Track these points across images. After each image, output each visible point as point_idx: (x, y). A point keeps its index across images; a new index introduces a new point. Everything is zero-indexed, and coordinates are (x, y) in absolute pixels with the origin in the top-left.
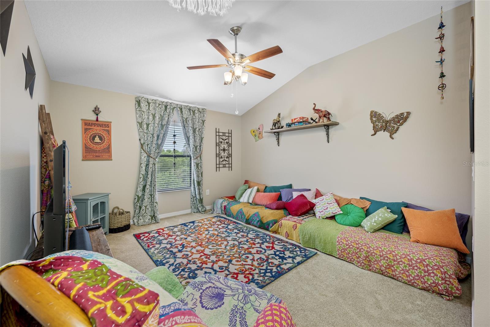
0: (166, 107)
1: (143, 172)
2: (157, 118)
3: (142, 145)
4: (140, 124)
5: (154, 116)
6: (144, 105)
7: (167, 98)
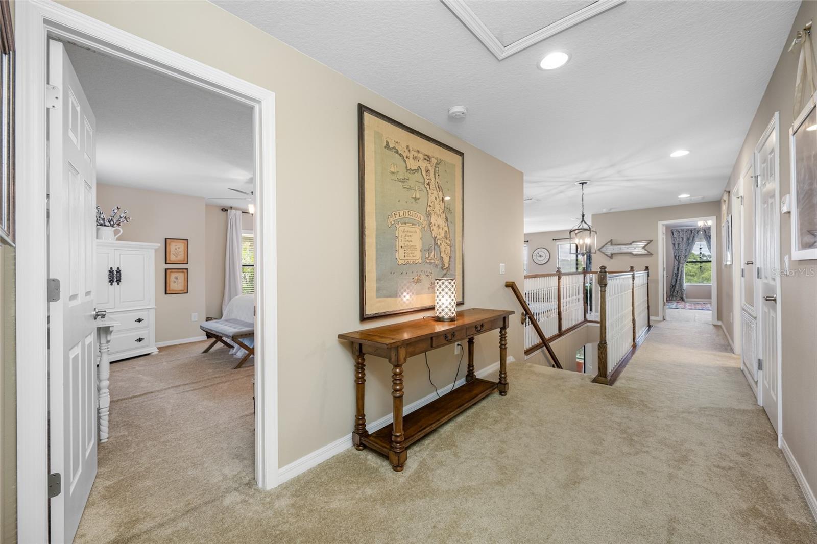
0: (691, 231)
1: (676, 272)
2: (685, 239)
3: (675, 256)
4: (674, 245)
5: (683, 238)
6: (676, 234)
7: (692, 226)
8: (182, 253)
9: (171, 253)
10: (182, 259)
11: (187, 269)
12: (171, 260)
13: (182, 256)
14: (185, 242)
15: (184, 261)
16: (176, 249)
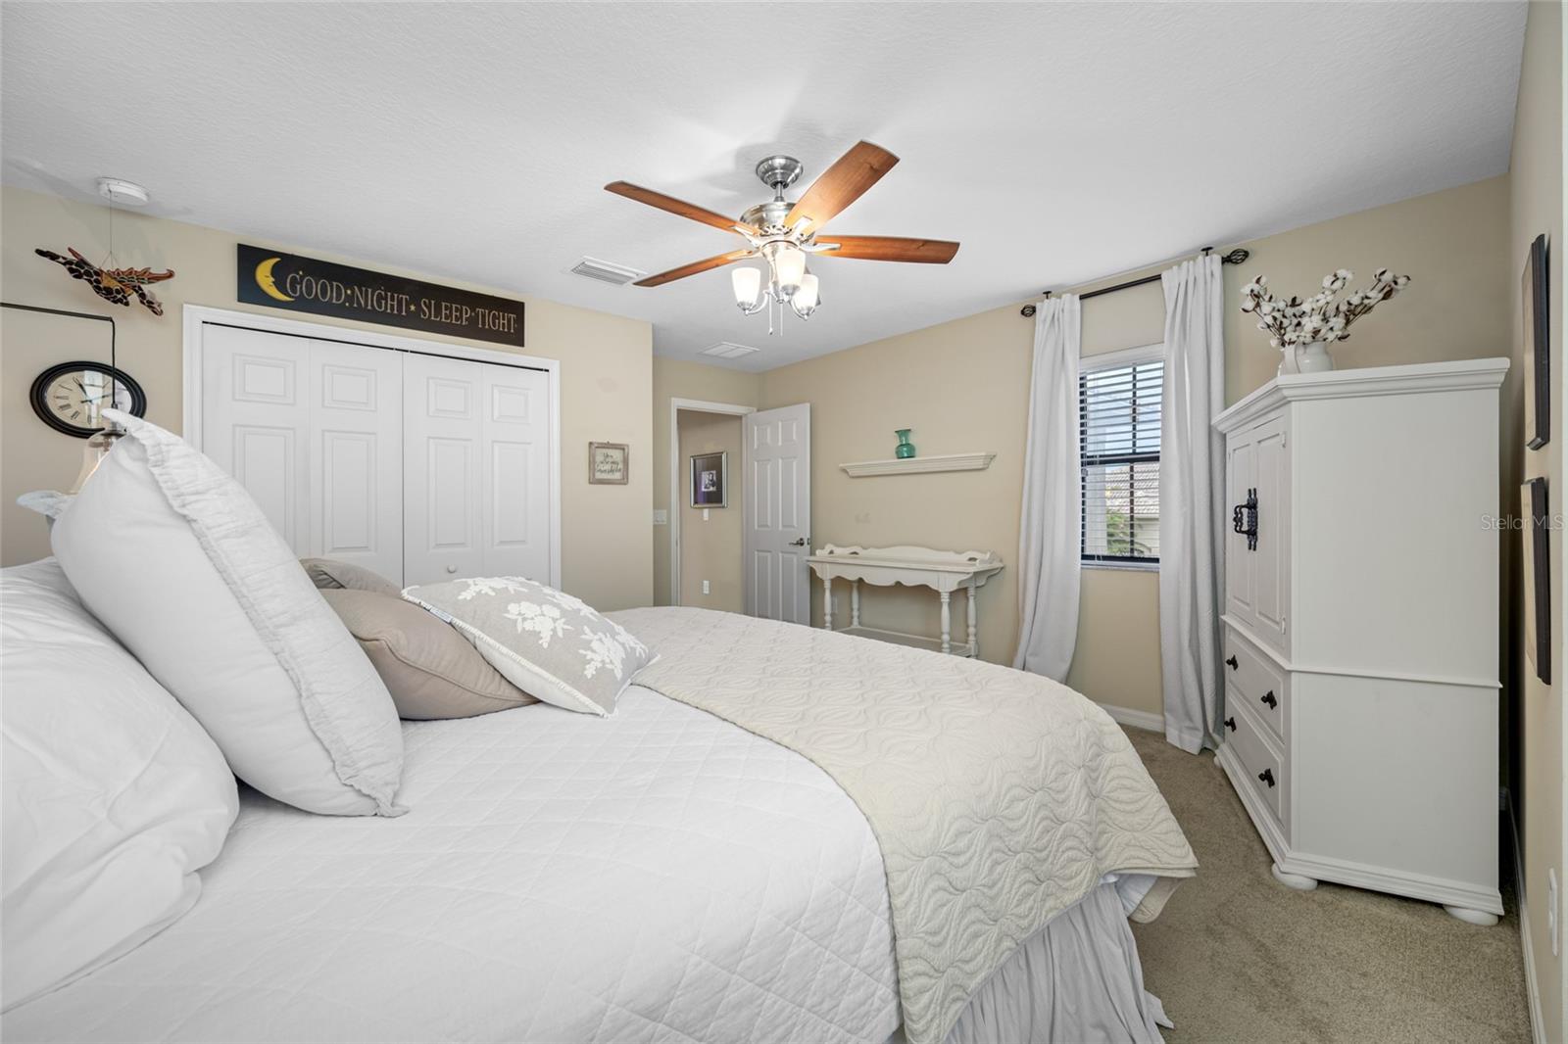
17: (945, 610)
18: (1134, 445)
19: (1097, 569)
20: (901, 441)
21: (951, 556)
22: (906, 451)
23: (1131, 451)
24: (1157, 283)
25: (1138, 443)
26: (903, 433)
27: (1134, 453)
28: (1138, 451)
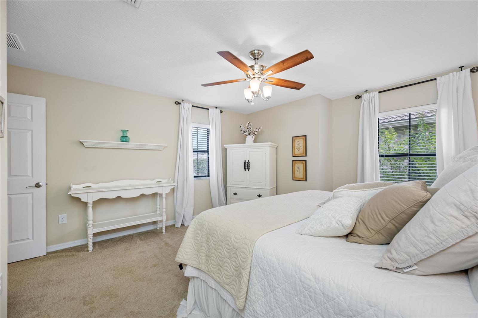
8: (302, 147)
9: (296, 148)
10: (302, 152)
11: (306, 161)
12: (295, 153)
13: (302, 150)
14: (304, 137)
15: (303, 154)
16: (298, 144)
17: (164, 200)
18: (197, 148)
19: (197, 180)
20: (124, 135)
21: (149, 182)
22: (124, 139)
23: (196, 149)
24: (208, 110)
25: (198, 147)
26: (124, 131)
27: (197, 150)
28: (198, 149)
